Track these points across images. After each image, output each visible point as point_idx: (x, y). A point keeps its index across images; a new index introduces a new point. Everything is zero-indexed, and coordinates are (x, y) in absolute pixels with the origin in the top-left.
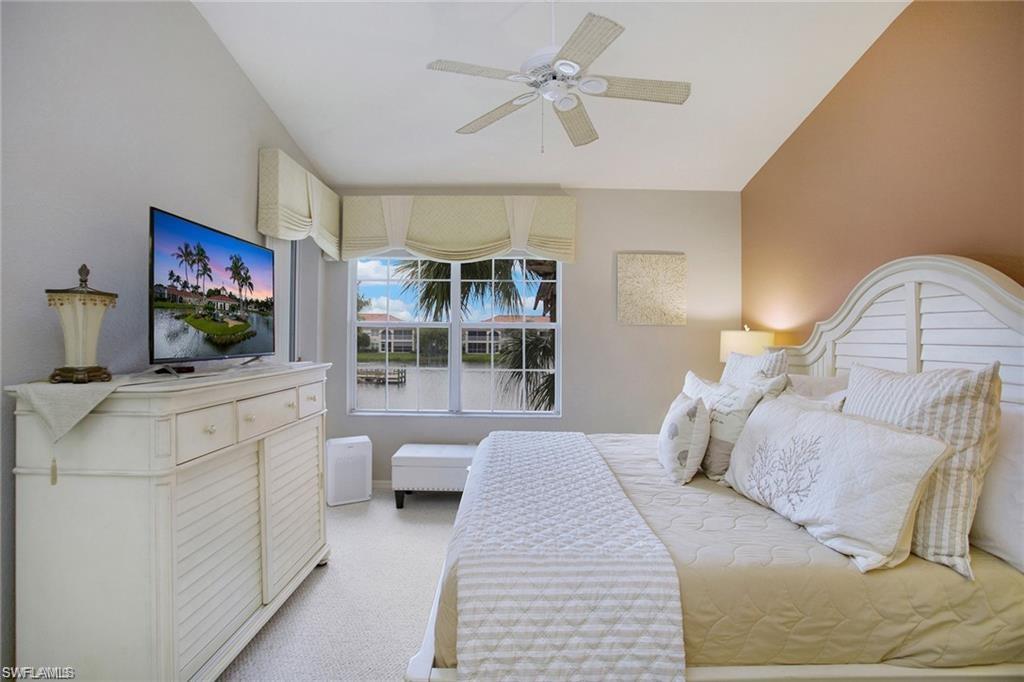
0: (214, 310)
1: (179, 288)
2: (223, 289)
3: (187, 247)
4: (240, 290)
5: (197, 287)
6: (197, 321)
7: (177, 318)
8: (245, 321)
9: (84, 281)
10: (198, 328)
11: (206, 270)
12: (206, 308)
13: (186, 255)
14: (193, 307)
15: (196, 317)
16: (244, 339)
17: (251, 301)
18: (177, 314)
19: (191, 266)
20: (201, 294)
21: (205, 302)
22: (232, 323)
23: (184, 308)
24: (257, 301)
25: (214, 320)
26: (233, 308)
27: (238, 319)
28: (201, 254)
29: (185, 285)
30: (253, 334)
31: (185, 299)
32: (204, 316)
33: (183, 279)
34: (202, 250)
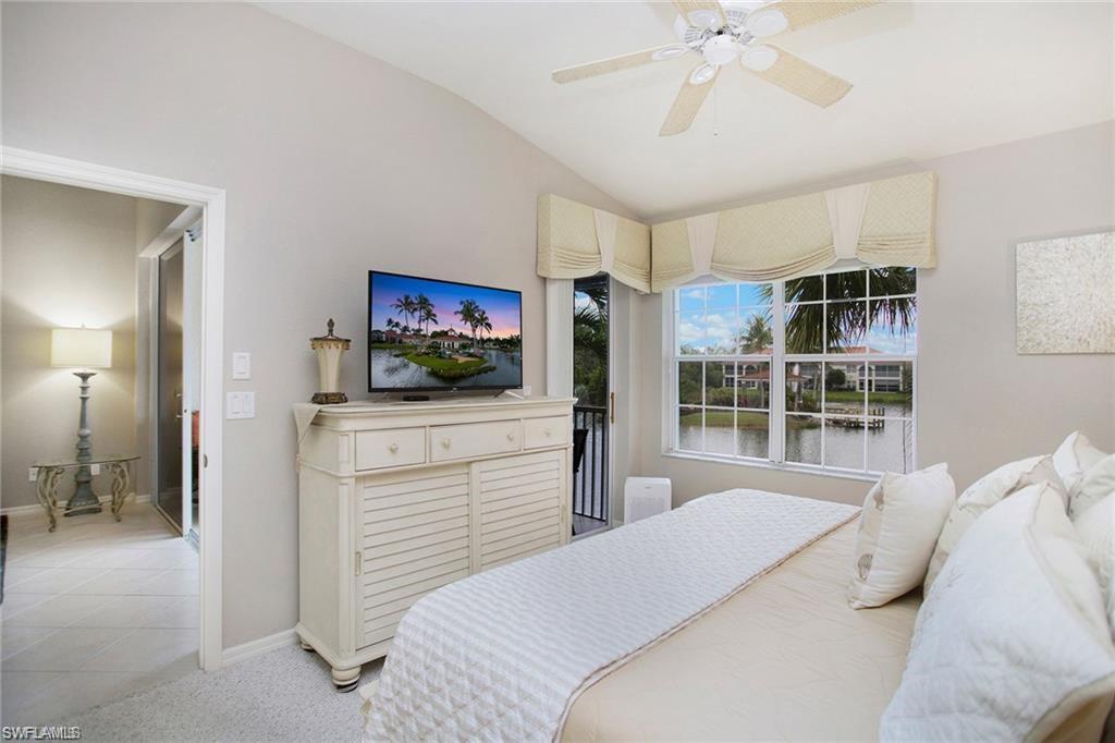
0: (439, 348)
1: (399, 332)
2: (452, 330)
3: (407, 298)
4: (474, 331)
5: (420, 330)
6: (419, 358)
7: (396, 356)
8: (481, 358)
9: (331, 331)
10: (420, 364)
11: (430, 316)
12: (429, 347)
13: (407, 305)
14: (415, 347)
15: (418, 355)
16: (479, 373)
17: (489, 340)
18: (398, 352)
19: (412, 313)
20: (424, 336)
21: (429, 342)
22: (462, 360)
23: (404, 348)
24: (497, 340)
25: (440, 357)
26: (464, 346)
27: (470, 355)
28: (424, 303)
29: (406, 329)
30: (492, 369)
31: (404, 340)
32: (427, 354)
33: (403, 324)
34: (426, 300)
